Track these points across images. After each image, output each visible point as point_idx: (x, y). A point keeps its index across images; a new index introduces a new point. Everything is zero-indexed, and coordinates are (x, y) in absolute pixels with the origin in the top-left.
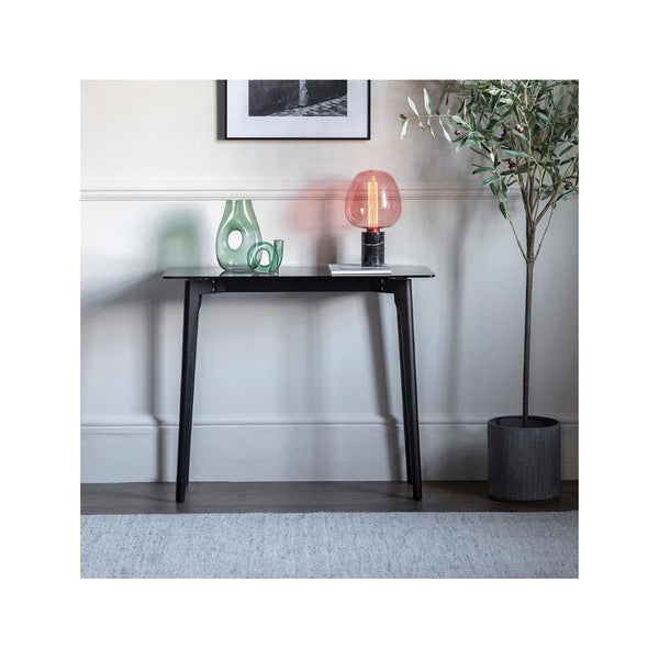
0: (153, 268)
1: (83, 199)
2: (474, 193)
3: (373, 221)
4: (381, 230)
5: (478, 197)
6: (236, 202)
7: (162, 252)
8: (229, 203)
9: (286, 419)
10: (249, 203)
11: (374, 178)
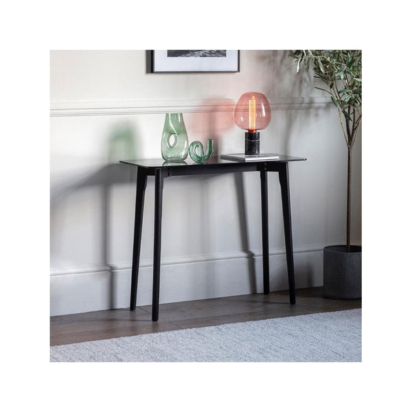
0: (106, 162)
1: (52, 115)
2: (297, 106)
3: (252, 125)
4: (258, 131)
5: (298, 109)
6: (172, 115)
7: (112, 151)
8: (167, 115)
9: (189, 260)
10: (181, 115)
11: (253, 97)
